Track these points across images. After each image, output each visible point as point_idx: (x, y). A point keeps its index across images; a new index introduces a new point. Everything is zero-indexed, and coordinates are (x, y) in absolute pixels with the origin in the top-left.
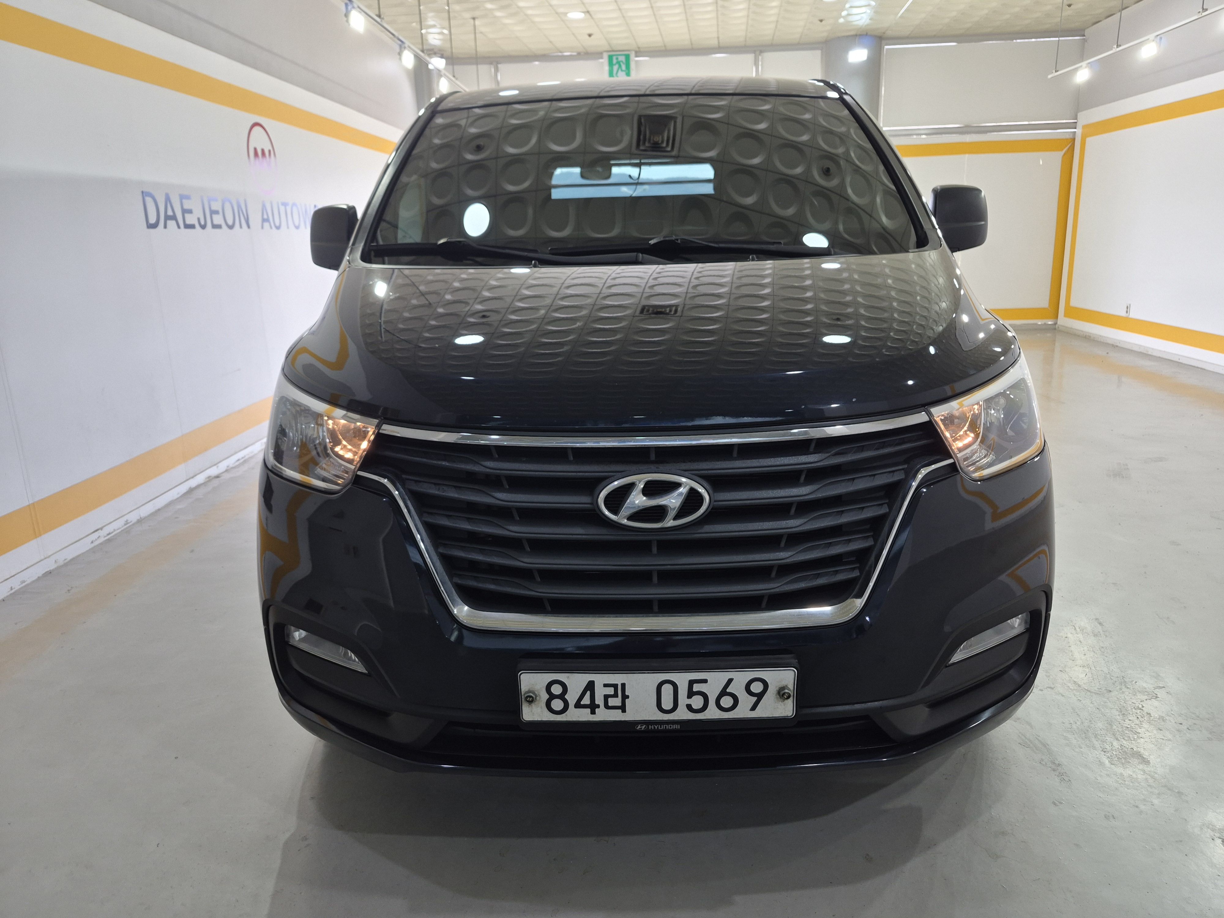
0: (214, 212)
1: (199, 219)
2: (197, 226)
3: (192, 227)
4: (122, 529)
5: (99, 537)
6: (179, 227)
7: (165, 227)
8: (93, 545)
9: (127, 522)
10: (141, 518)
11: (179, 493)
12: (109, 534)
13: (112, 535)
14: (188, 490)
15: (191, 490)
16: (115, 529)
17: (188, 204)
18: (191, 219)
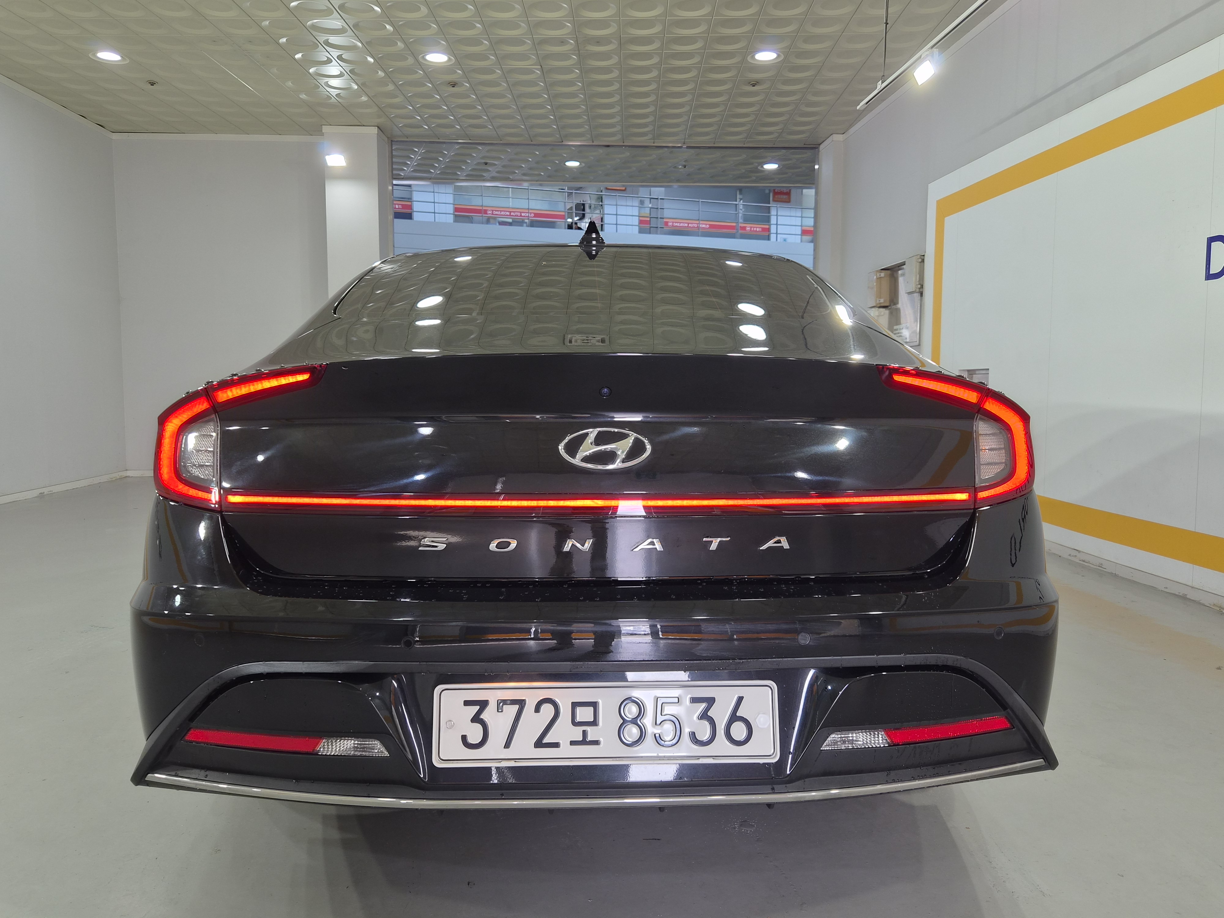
4: (1096, 567)
5: (1076, 556)
8: (1070, 558)
9: (1100, 565)
10: (1115, 574)
11: (1167, 588)
12: (1084, 561)
13: (1084, 563)
14: (1180, 594)
15: (1184, 598)
16: (1089, 561)
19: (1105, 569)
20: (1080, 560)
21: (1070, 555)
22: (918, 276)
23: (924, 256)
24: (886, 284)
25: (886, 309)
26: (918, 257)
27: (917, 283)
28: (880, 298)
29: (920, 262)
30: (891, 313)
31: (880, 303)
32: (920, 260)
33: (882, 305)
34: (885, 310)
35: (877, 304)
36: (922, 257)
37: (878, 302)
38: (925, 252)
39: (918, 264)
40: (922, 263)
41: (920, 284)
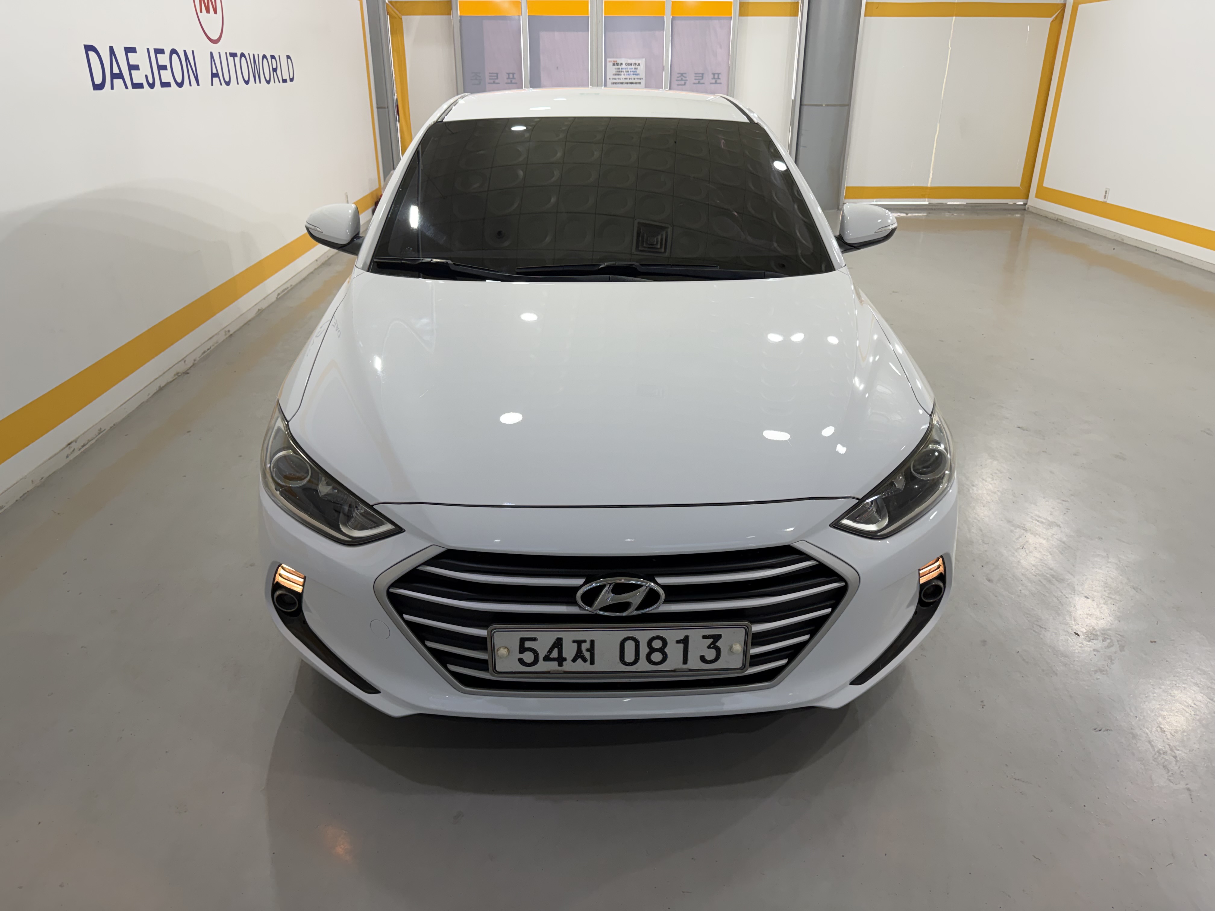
0: (161, 68)
2: (146, 84)
3: (140, 86)
4: (98, 437)
5: (74, 450)
9: (100, 431)
10: (114, 425)
11: (149, 394)
12: (83, 446)
13: (87, 446)
14: (158, 389)
15: (161, 389)
16: (88, 440)
17: (134, 59)
18: (138, 77)
19: (105, 430)
20: (80, 449)
21: (67, 457)
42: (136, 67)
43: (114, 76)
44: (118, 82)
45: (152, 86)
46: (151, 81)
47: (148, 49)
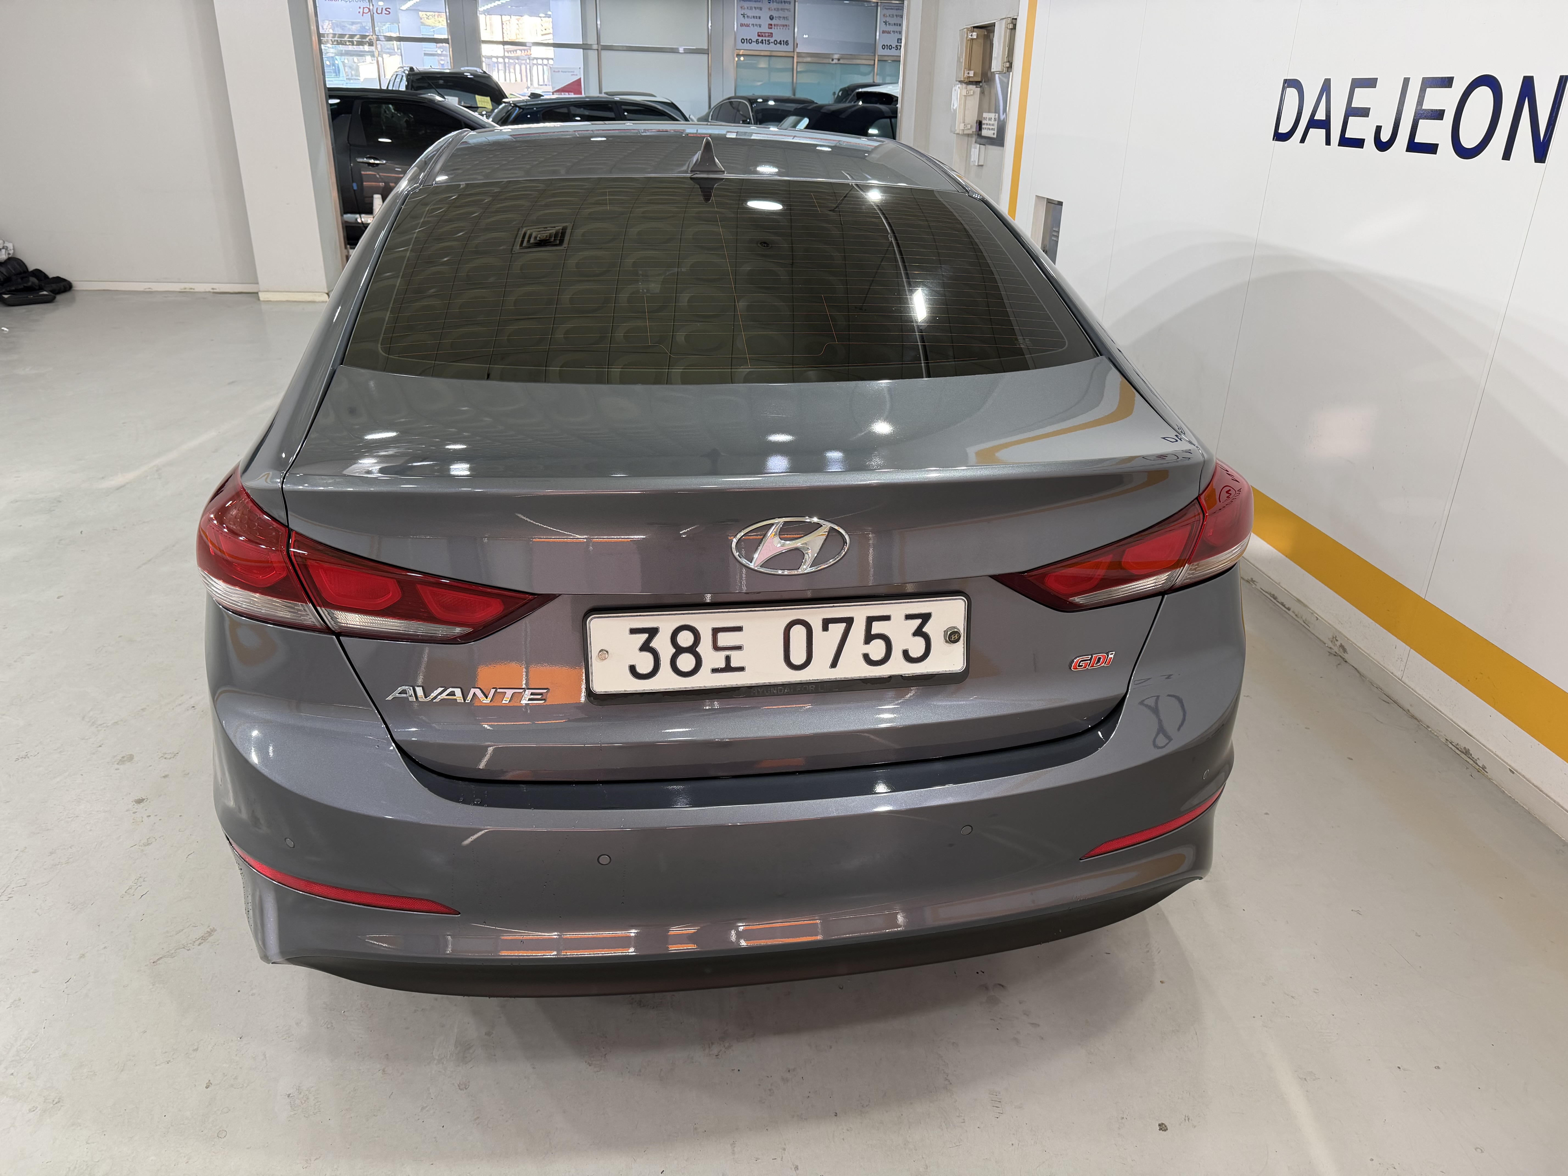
0: (1422, 114)
1: (1379, 129)
2: (1370, 143)
3: (1358, 143)
6: (1328, 142)
7: (1303, 140)
17: (1362, 98)
18: (1358, 128)
22: (1007, 48)
23: (1016, 19)
24: (978, 50)
25: (978, 86)
26: (1009, 20)
27: (1005, 61)
28: (970, 70)
29: (1011, 29)
30: (982, 93)
31: (969, 77)
32: (1011, 26)
33: (971, 80)
34: (976, 87)
35: (965, 78)
36: (1014, 20)
37: (966, 75)
38: (1018, 16)
39: (1008, 30)
40: (1013, 31)
41: (1008, 62)
42: (1364, 112)
43: (1313, 123)
44: (1318, 134)
45: (1382, 146)
46: (1385, 137)
47: (1406, 81)
